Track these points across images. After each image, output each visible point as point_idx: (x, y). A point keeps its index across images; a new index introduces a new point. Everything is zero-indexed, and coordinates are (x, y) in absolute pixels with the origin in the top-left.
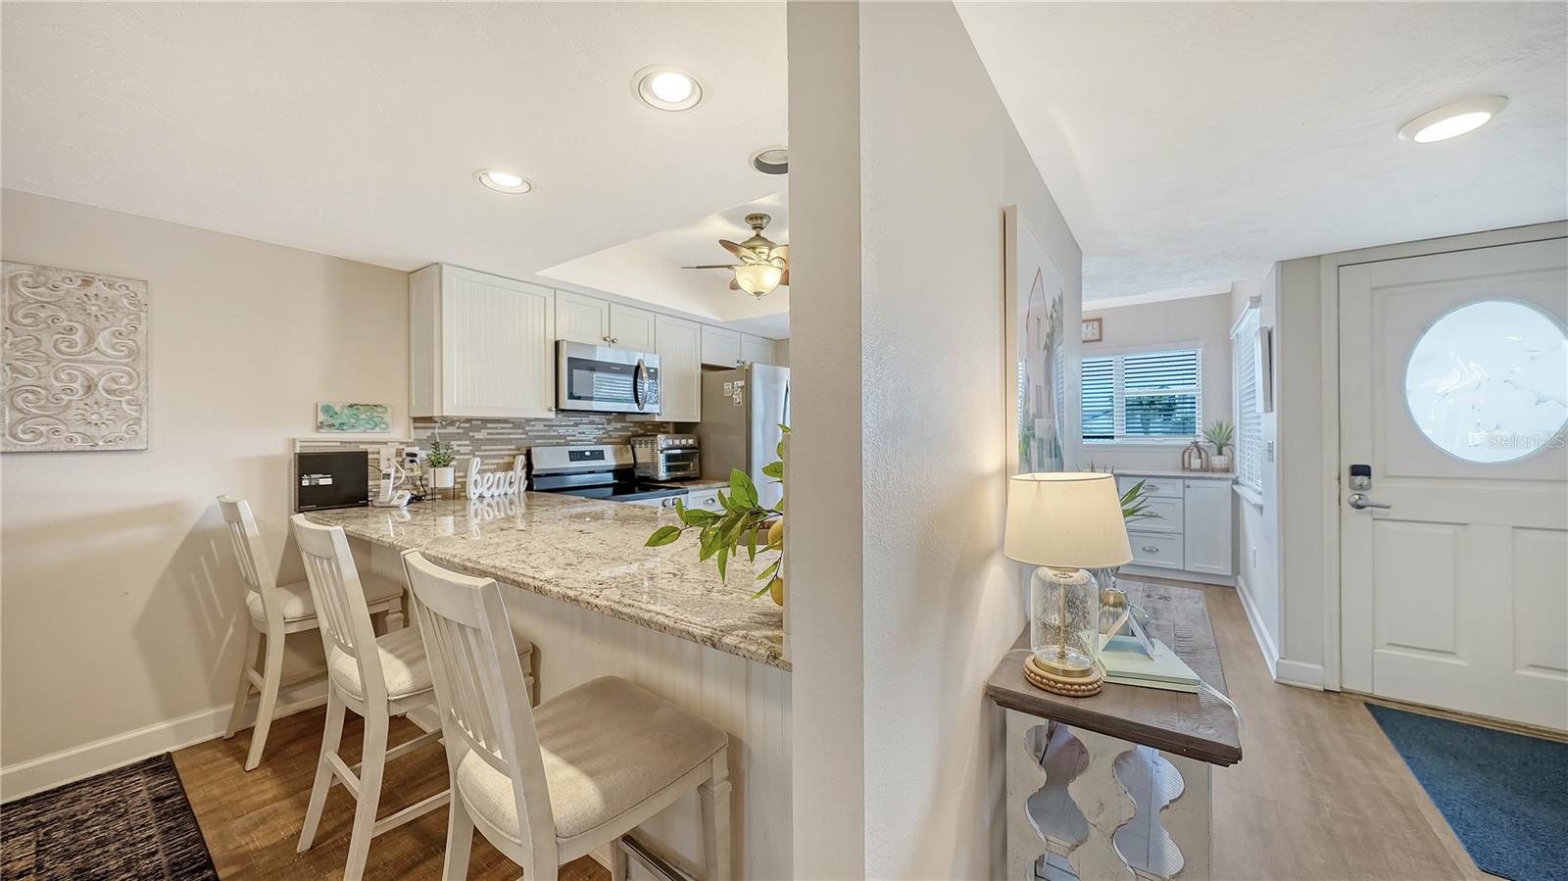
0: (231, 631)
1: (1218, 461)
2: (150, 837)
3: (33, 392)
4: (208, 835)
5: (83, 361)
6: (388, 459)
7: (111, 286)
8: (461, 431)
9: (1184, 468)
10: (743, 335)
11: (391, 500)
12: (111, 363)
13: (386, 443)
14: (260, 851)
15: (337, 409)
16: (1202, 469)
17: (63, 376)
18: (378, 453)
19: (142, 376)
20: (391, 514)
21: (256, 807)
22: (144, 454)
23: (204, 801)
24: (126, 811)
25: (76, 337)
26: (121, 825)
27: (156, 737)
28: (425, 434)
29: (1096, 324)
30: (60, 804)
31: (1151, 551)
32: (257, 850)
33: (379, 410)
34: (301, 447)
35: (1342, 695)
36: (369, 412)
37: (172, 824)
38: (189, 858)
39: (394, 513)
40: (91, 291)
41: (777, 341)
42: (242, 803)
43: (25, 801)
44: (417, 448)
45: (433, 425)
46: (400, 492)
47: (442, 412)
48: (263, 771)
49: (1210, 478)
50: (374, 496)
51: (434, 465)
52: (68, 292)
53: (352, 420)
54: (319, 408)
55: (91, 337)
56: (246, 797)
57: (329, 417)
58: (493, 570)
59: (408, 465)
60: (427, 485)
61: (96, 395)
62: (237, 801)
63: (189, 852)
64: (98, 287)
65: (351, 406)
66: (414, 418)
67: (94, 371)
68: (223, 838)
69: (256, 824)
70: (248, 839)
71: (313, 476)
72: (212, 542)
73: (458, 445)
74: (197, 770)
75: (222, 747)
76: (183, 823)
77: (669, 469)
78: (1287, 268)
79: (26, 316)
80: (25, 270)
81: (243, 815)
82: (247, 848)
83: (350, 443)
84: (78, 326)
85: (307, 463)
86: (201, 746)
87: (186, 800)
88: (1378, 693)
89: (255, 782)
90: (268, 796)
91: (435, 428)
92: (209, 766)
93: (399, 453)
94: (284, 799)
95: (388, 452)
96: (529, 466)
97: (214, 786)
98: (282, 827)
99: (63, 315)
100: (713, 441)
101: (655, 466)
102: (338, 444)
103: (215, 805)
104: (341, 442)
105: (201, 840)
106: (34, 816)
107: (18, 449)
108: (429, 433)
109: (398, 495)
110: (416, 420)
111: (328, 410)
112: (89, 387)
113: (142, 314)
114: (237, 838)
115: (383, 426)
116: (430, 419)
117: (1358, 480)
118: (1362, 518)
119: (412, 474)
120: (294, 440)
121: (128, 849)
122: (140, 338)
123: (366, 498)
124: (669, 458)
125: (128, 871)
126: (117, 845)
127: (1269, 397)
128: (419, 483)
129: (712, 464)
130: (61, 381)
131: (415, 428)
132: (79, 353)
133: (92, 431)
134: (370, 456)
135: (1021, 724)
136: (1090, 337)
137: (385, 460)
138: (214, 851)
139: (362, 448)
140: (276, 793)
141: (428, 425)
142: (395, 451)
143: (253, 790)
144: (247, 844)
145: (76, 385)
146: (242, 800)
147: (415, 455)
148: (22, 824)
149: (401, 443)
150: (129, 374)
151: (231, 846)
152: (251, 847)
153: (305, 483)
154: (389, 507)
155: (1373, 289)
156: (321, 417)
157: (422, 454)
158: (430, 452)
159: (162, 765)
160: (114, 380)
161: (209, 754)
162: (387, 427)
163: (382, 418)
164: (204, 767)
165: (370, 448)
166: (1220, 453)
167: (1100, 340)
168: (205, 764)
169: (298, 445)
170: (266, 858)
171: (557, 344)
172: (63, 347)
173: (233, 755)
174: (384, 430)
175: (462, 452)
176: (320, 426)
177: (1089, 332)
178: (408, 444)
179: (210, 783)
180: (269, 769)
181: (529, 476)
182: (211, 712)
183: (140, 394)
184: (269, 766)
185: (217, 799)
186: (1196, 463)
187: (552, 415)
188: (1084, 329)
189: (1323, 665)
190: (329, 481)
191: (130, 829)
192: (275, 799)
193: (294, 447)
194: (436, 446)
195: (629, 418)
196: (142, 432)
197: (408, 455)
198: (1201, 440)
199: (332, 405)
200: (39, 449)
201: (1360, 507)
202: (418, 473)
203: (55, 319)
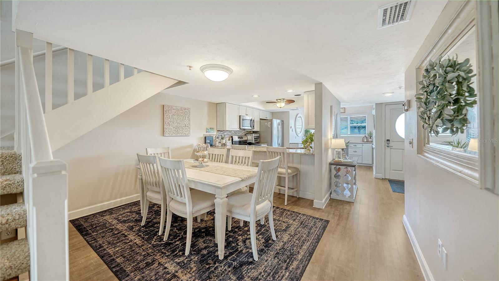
1: (370, 140)
3: (180, 127)
7: (187, 110)
9: (363, 142)
10: (267, 112)
12: (187, 122)
16: (367, 142)
22: (190, 137)
25: (184, 118)
29: (344, 109)
31: (355, 152)
33: (213, 129)
35: (385, 179)
40: (185, 111)
41: (272, 112)
47: (226, 129)
49: (368, 143)
51: (222, 139)
52: (183, 111)
53: (210, 131)
54: (206, 128)
57: (208, 130)
65: (210, 128)
66: (218, 130)
77: (255, 141)
78: (377, 104)
80: (180, 108)
83: (210, 135)
88: (391, 178)
93: (216, 137)
95: (214, 137)
96: (232, 140)
99: (183, 115)
100: (262, 134)
101: (252, 141)
108: (219, 133)
113: (190, 114)
117: (388, 142)
118: (389, 149)
120: (204, 134)
122: (190, 118)
124: (255, 138)
127: (374, 127)
129: (262, 140)
130: (183, 125)
132: (184, 120)
133: (185, 133)
135: (333, 167)
136: (342, 112)
147: (218, 137)
149: (216, 135)
150: (189, 124)
155: (391, 109)
158: (221, 137)
160: (187, 125)
165: (212, 136)
166: (371, 138)
167: (345, 112)
171: (240, 116)
176: (207, 132)
177: (342, 110)
181: (232, 142)
186: (365, 140)
187: (239, 130)
188: (341, 110)
189: (382, 174)
190: (209, 142)
193: (204, 136)
195: (246, 130)
196: (190, 133)
198: (367, 135)
199: (208, 128)
201: (388, 147)
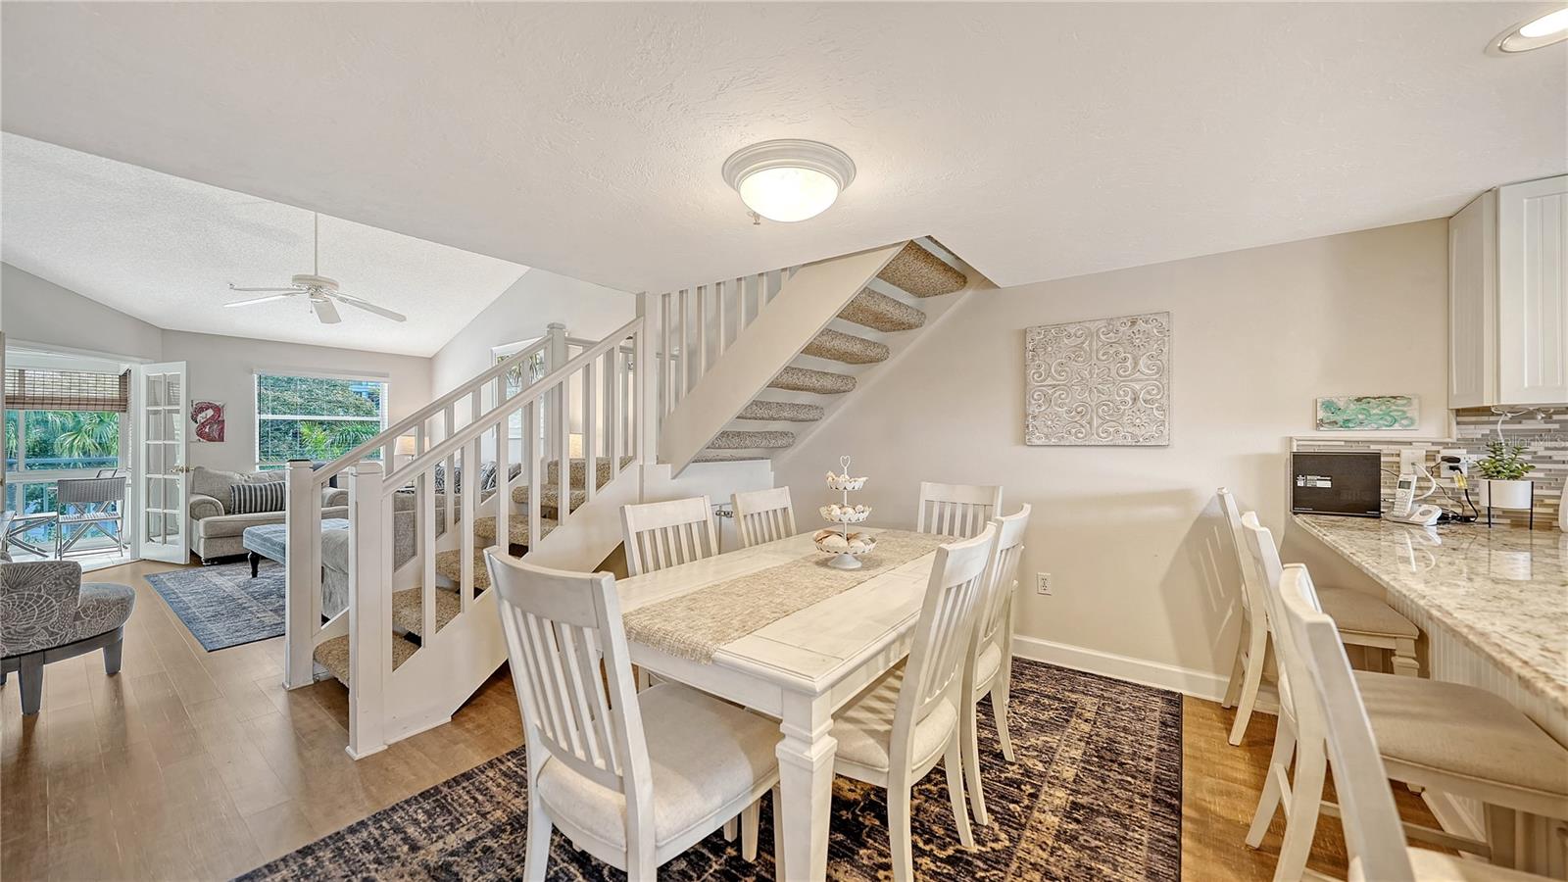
0: (1230, 612)
2: (1151, 747)
3: (1106, 405)
4: (1186, 773)
5: (1131, 381)
6: (1413, 464)
7: (1146, 322)
8: (1557, 426)
11: (1410, 516)
12: (1147, 380)
13: (1411, 443)
14: (1219, 818)
15: (1341, 404)
17: (1121, 393)
18: (1398, 455)
19: (1166, 386)
20: (1410, 533)
21: (1227, 778)
22: (1168, 450)
23: (1191, 746)
24: (1144, 719)
25: (1128, 364)
26: (1139, 726)
27: (1171, 676)
28: (1478, 432)
30: (1115, 690)
32: (1214, 813)
33: (1399, 402)
34: (1298, 446)
36: (1391, 405)
37: (1166, 747)
38: (1169, 781)
39: (1415, 531)
40: (1135, 329)
42: (1217, 767)
43: (1100, 678)
44: (1465, 451)
45: (1492, 418)
46: (1425, 507)
47: (1499, 399)
48: (1242, 752)
50: (1388, 507)
51: (1489, 475)
52: (1124, 333)
53: (1360, 416)
54: (1319, 404)
55: (1136, 364)
56: (1223, 765)
57: (1331, 414)
58: (1465, 631)
59: (1445, 472)
60: (1477, 503)
61: (1139, 404)
62: (1214, 763)
63: (1170, 776)
64: (1141, 325)
65: (1359, 400)
66: (1458, 410)
67: (1137, 387)
68: (1196, 784)
69: (1221, 792)
70: (1212, 800)
71: (1308, 477)
72: (1215, 528)
73: (1547, 449)
74: (1195, 719)
75: (1219, 712)
76: (1172, 752)
79: (1103, 355)
80: (1103, 323)
81: (1215, 777)
82: (1209, 806)
83: (1358, 442)
84: (1129, 355)
85: (1302, 463)
86: (1204, 702)
87: (1180, 736)
89: (1234, 757)
90: (1240, 776)
91: (1496, 423)
92: (1204, 721)
93: (1430, 457)
94: (1251, 788)
95: (1412, 454)
97: (1203, 739)
98: (1242, 811)
99: (1121, 349)
102: (1343, 443)
103: (1198, 755)
104: (1345, 441)
105: (1179, 771)
106: (1102, 690)
107: (1101, 443)
108: (1486, 430)
109: (1422, 509)
110: (1459, 412)
111: (1329, 406)
112: (1135, 399)
113: (1166, 339)
114: (1204, 791)
115: (1404, 422)
116: (1486, 411)
119: (1452, 486)
120: (1291, 438)
121: (1137, 745)
122: (1164, 358)
123: (1377, 508)
125: (1132, 760)
126: (1132, 738)
128: (1464, 498)
130: (1119, 396)
131: (1458, 423)
132: (1129, 375)
133: (1136, 431)
134: (1382, 459)
137: (1411, 463)
138: (1186, 789)
139: (1374, 448)
140: (1247, 778)
141: (1485, 418)
142: (1424, 453)
143: (1229, 763)
144: (1210, 802)
145: (1128, 399)
146: (1218, 764)
147: (1458, 460)
148: (1095, 690)
149: (1433, 444)
150: (1157, 387)
151: (1198, 795)
152: (1212, 807)
153: (1300, 483)
154: (1406, 523)
156: (1321, 415)
157: (1468, 458)
158: (1485, 457)
159: (1174, 700)
160: (1149, 393)
161: (1208, 711)
162: (1412, 423)
163: (1404, 412)
164: (1201, 720)
165: (1385, 449)
168: (1203, 718)
169: (1295, 443)
170: (1220, 826)
172: (1121, 372)
173: (1225, 723)
174: (1405, 428)
175: (1555, 458)
176: (1320, 424)
178: (1446, 445)
179: (1201, 735)
180: (1248, 754)
182: (1213, 677)
183: (1164, 401)
184: (1250, 751)
185: (1201, 751)
190: (1328, 484)
191: (1142, 733)
192: (1244, 783)
193: (1291, 447)
194: (1496, 449)
196: (1166, 432)
197: (1445, 459)
199: (1335, 400)
200: (1109, 443)
202: (1463, 485)
203: (1117, 353)
